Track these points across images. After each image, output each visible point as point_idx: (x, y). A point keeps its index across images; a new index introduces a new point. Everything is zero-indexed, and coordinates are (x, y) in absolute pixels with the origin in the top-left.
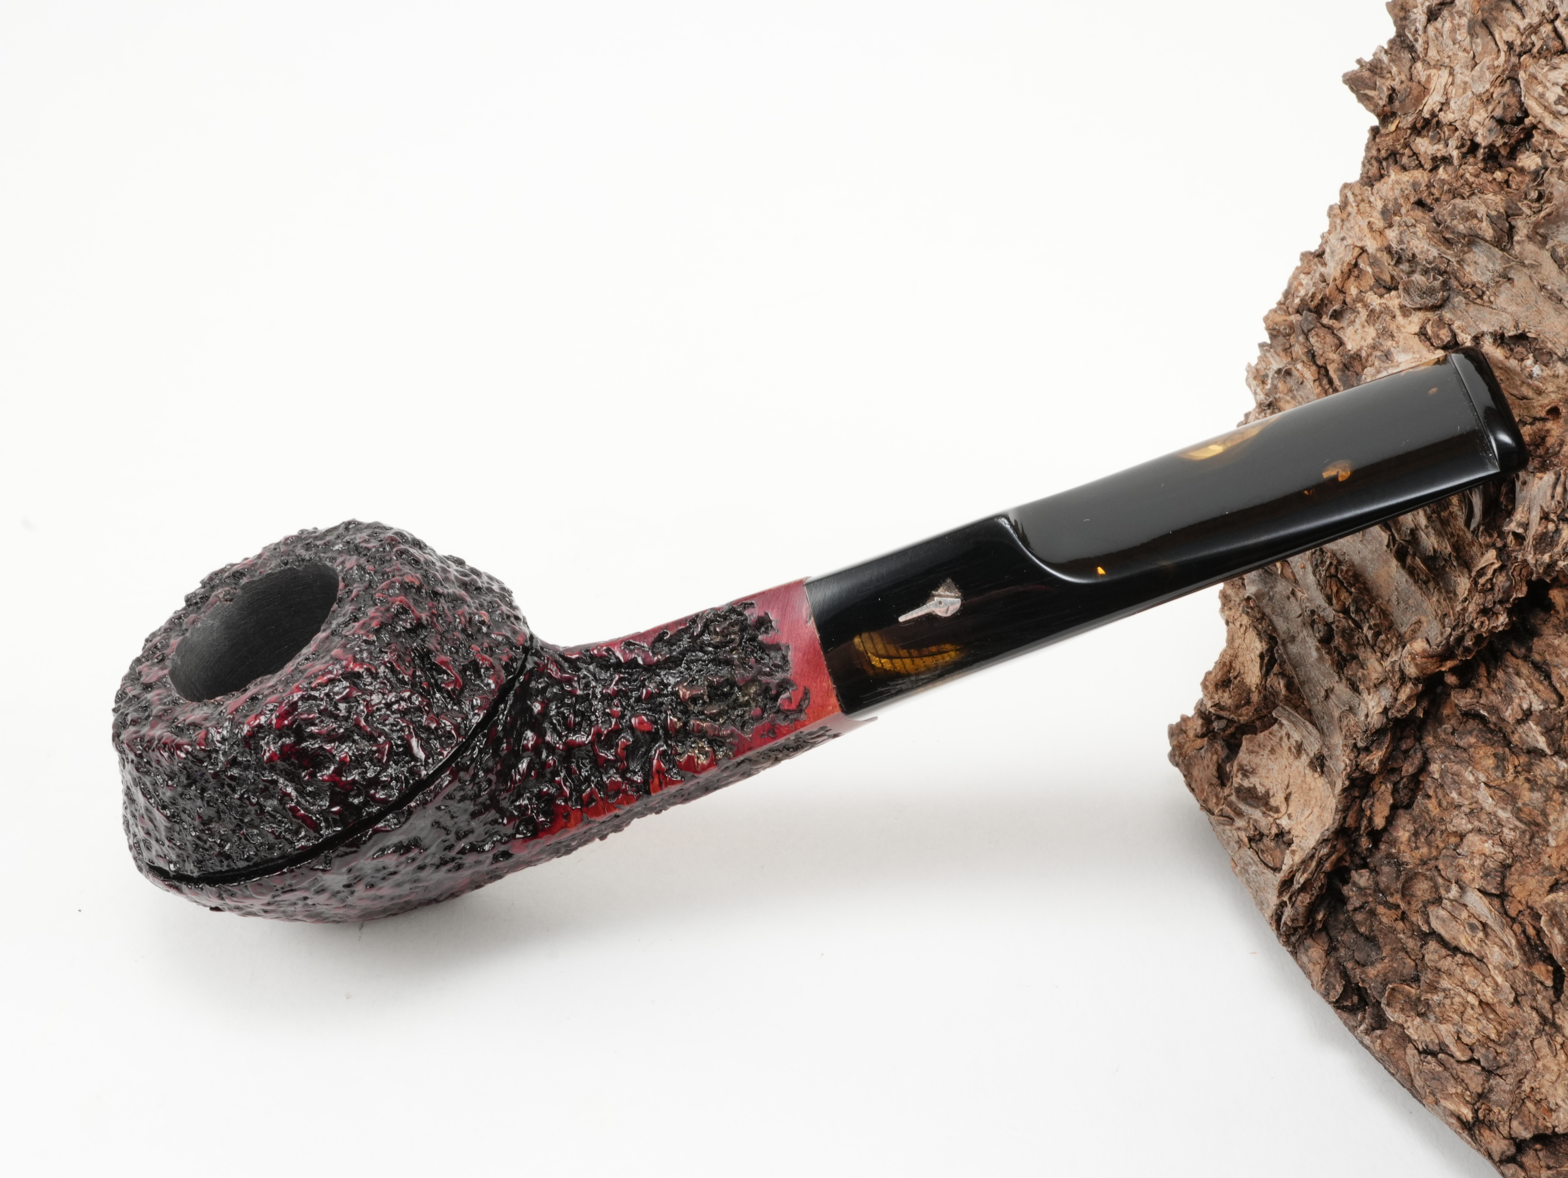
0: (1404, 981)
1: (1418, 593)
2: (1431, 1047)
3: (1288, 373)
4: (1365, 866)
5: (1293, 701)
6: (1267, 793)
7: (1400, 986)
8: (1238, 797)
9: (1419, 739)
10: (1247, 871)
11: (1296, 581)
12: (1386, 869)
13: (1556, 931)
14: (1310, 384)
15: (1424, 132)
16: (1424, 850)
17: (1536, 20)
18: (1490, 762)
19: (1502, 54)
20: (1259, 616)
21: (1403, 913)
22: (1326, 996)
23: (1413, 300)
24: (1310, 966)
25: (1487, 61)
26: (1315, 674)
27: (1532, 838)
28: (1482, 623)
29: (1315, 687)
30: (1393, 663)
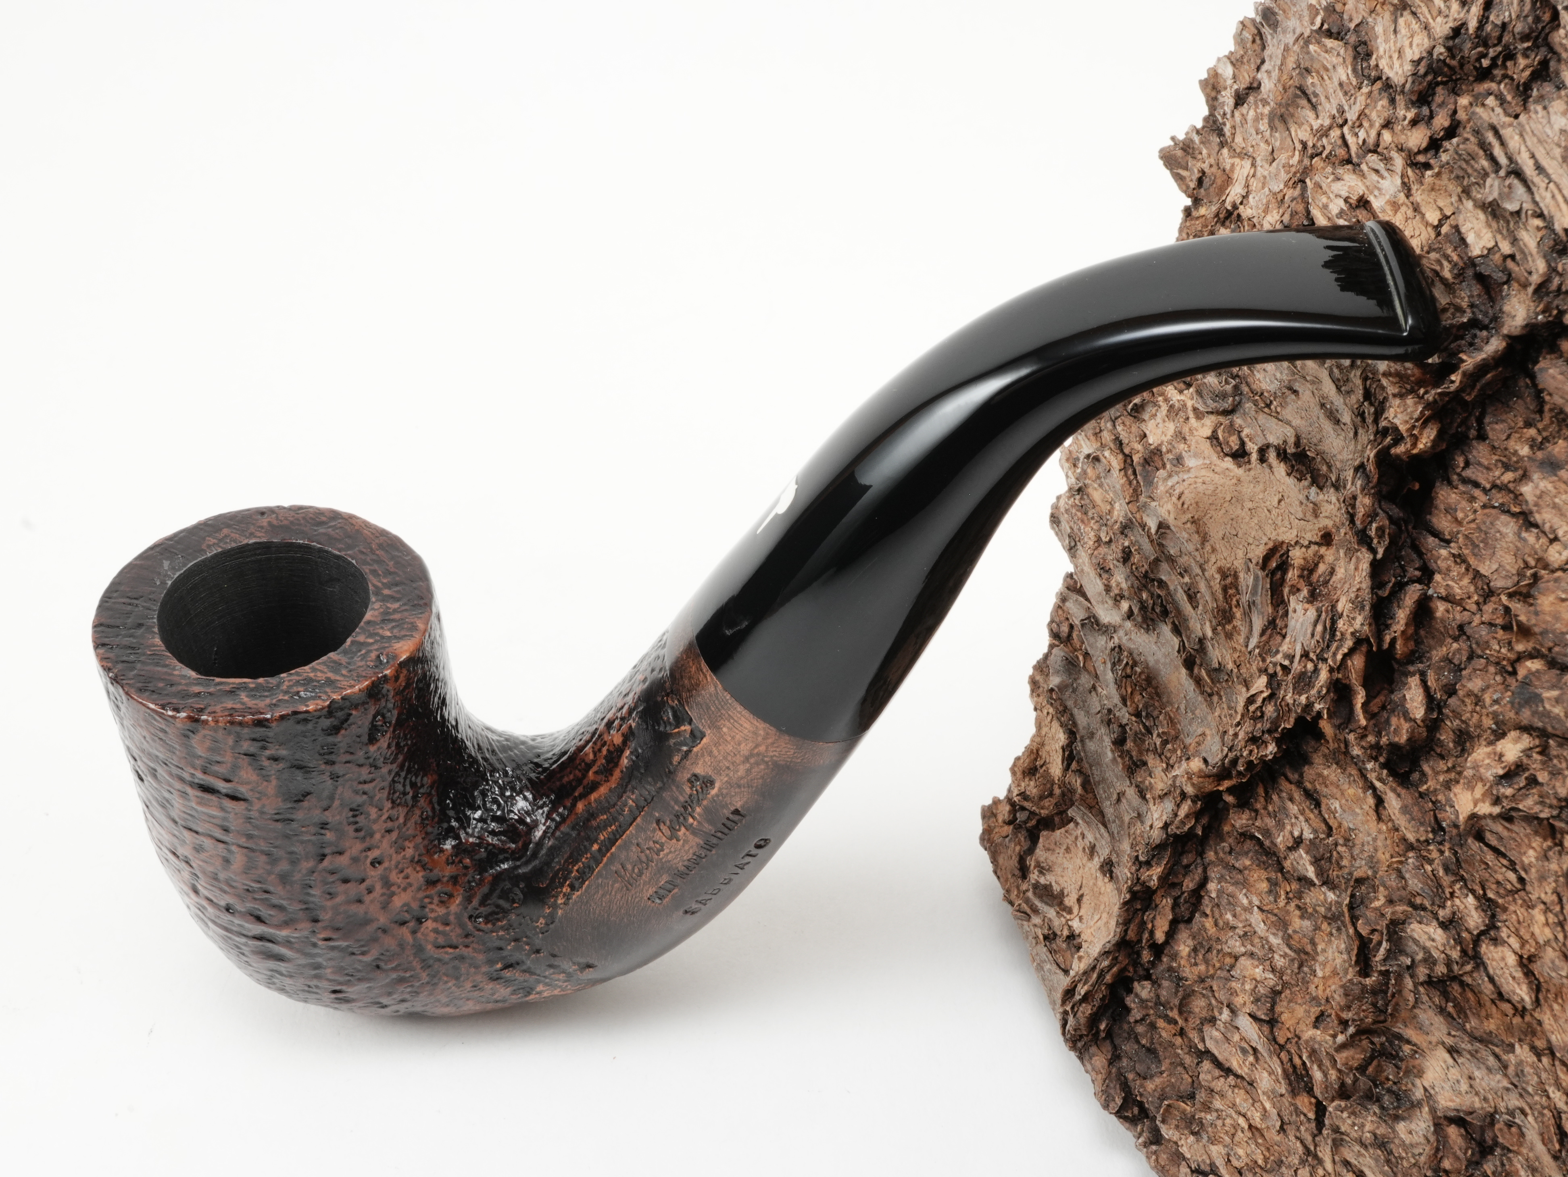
0: (1181, 1098)
1: (1204, 706)
2: (1202, 1167)
3: (1097, 459)
4: (1148, 977)
5: (1088, 801)
6: (1062, 891)
7: (1176, 1103)
8: (1035, 893)
9: (1201, 854)
10: (1042, 968)
11: (1097, 676)
12: (1166, 983)
13: (1315, 1067)
14: (1115, 473)
15: (1227, 223)
16: (1202, 967)
17: (1327, 122)
18: (1264, 886)
19: (1297, 153)
20: (1061, 709)
21: (1182, 1029)
22: (1106, 1106)
23: (1205, 403)
24: (1093, 1073)
25: (1282, 158)
26: (1109, 774)
27: (1300, 966)
28: (1251, 752)
29: (1109, 788)
30: (1175, 777)
